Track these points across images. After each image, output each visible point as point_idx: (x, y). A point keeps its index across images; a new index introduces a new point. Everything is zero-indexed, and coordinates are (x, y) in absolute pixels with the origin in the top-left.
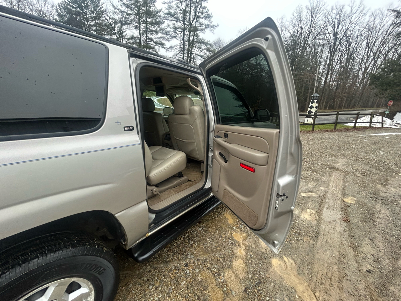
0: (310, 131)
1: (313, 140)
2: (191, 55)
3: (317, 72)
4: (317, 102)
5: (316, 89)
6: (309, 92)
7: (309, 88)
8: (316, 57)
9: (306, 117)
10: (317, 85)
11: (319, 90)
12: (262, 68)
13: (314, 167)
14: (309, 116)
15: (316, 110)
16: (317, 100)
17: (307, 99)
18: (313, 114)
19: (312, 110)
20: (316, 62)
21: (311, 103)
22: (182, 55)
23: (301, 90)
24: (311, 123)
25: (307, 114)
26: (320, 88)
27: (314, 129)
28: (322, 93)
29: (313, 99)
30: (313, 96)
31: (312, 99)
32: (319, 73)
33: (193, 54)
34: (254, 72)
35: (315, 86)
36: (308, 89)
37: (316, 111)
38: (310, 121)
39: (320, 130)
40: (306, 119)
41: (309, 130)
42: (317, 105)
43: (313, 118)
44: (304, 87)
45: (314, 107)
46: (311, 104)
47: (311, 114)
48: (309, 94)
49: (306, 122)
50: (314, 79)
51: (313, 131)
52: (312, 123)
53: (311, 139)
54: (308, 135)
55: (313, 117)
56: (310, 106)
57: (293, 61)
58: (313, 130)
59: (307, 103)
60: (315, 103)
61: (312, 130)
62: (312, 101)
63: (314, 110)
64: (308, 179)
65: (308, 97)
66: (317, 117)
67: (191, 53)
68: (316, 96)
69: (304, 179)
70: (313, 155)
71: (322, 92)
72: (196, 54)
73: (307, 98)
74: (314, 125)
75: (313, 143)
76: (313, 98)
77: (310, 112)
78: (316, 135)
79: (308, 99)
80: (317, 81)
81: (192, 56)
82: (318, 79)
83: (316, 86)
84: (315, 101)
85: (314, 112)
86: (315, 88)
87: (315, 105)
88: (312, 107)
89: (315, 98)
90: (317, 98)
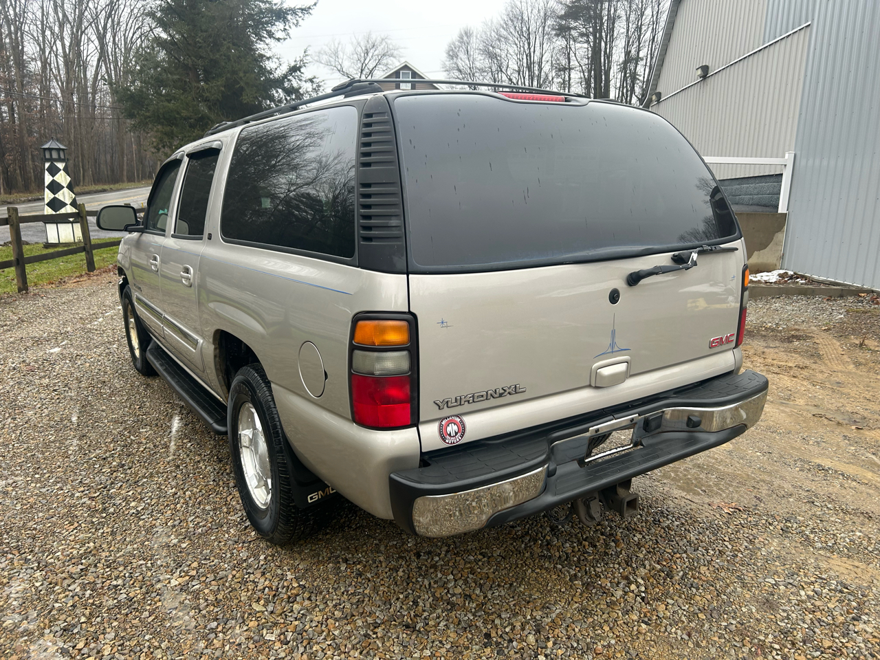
4: (66, 171)
15: (73, 196)
16: (64, 164)
19: (60, 196)
21: (47, 173)
24: (78, 240)
29: (52, 160)
30: (48, 149)
31: (47, 160)
37: (76, 201)
38: (66, 233)
40: (52, 227)
42: (68, 179)
45: (65, 185)
46: (49, 178)
60: (62, 172)
63: (66, 196)
84: (61, 165)
87: (63, 178)
88: (55, 187)
89: (55, 155)
90: (62, 156)
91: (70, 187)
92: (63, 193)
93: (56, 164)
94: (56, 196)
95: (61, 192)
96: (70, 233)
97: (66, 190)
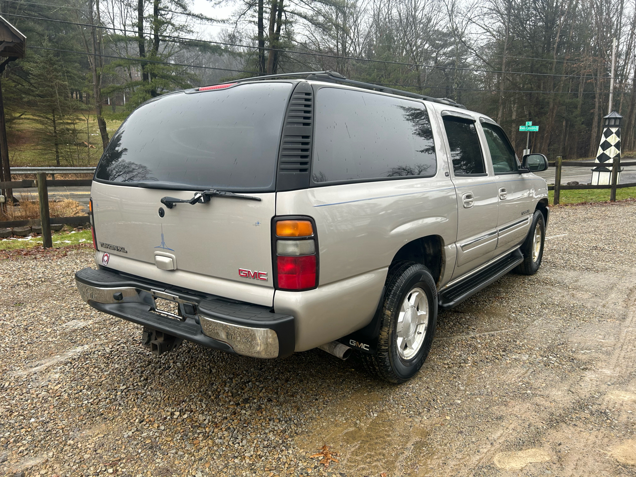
0: (606, 203)
1: (613, 217)
2: (280, 16)
3: (614, 51)
4: (617, 133)
5: (614, 97)
6: (597, 105)
7: (597, 96)
8: (608, 14)
9: (593, 170)
10: (618, 86)
11: (622, 99)
12: (464, 42)
13: (619, 257)
14: (601, 168)
15: (618, 152)
16: (617, 129)
17: (592, 124)
18: (611, 161)
19: (607, 152)
20: (609, 26)
21: (603, 135)
22: (257, 15)
23: (574, 100)
24: (608, 184)
25: (597, 161)
26: (625, 94)
27: (617, 197)
28: (630, 107)
29: (609, 126)
30: (608, 118)
31: (605, 126)
32: (618, 55)
33: (285, 11)
34: (444, 54)
35: (611, 88)
36: (594, 97)
37: (618, 155)
38: (604, 178)
39: (629, 199)
40: (596, 174)
41: (603, 199)
42: (618, 139)
43: (611, 171)
44: (582, 90)
45: (613, 144)
46: (603, 139)
47: (607, 162)
48: (597, 110)
49: (594, 183)
50: (607, 70)
51: (615, 201)
52: (611, 184)
53: (609, 217)
54: (604, 209)
55: (611, 168)
56: (601, 143)
57: (549, 25)
58: (613, 199)
59: (594, 135)
60: (614, 135)
61: (611, 200)
62: (605, 130)
63: (612, 152)
64: (608, 271)
65: (596, 119)
66: (622, 168)
67: (281, 10)
68: (616, 119)
69: (602, 271)
70: (615, 241)
71: (630, 103)
72: (296, 12)
73: (592, 119)
74: (613, 187)
75: (614, 222)
76: (607, 124)
77: (604, 157)
78: (620, 209)
79: (595, 124)
80: (616, 76)
81: (283, 18)
82: (616, 71)
83: (615, 88)
84: (614, 130)
85: (612, 156)
86: (611, 95)
87: (613, 139)
88: (606, 145)
89: (612, 123)
90: (618, 123)
91: (617, 146)
92: (610, 150)
93: (611, 129)
94: (605, 152)
95: (609, 149)
96: (607, 179)
97: (613, 148)
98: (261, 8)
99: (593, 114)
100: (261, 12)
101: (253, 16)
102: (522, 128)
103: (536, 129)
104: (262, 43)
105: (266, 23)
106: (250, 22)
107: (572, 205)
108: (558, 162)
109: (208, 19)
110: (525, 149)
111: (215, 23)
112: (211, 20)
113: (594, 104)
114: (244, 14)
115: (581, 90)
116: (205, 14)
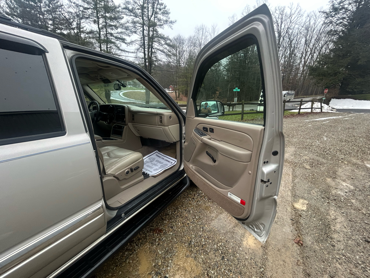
9: (258, 106)
14: (260, 105)
21: (261, 92)
25: (259, 102)
38: (261, 109)
47: (262, 103)
49: (258, 110)
52: (263, 111)
67: (152, 48)
72: (157, 48)
81: (153, 51)
94: (262, 99)
98: (144, 47)
99: (259, 86)
100: (144, 49)
101: (142, 50)
102: (234, 90)
103: (239, 90)
104: (145, 60)
105: (146, 52)
106: (141, 52)
107: (248, 120)
108: (242, 103)
109: (127, 52)
110: (235, 97)
111: (130, 53)
112: (128, 52)
113: (260, 83)
114: (139, 49)
115: (256, 78)
116: (126, 50)
